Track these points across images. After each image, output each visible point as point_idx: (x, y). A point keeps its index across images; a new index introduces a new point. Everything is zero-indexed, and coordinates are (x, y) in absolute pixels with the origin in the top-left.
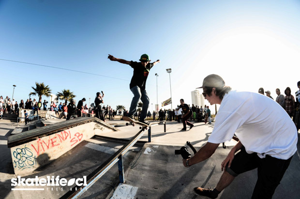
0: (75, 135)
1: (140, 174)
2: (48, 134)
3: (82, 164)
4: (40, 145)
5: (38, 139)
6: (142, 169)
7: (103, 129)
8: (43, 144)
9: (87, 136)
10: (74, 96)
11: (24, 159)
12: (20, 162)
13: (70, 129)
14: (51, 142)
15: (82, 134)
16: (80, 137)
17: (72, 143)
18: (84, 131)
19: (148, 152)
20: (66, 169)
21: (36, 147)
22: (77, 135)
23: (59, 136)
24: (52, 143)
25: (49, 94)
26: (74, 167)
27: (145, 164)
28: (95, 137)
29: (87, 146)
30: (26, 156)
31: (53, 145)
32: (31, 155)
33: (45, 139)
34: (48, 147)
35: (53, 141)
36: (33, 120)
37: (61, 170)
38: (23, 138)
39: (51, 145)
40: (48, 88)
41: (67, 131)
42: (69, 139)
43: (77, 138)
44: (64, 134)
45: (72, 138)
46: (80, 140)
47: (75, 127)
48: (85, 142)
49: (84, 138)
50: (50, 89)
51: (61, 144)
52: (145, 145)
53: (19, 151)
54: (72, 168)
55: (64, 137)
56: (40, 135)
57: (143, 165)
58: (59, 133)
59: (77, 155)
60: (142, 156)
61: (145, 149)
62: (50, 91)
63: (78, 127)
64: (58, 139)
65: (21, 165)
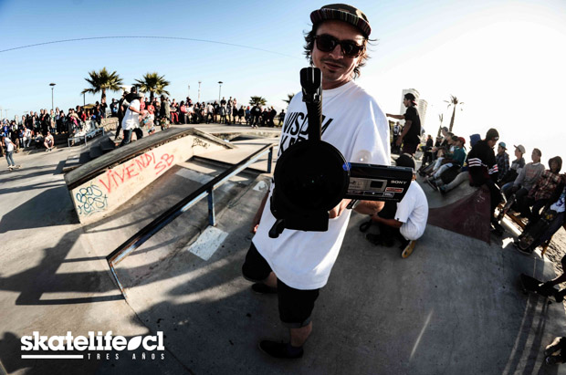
0: (162, 158)
1: (238, 217)
2: (122, 161)
3: (168, 199)
4: (111, 178)
5: (108, 171)
6: (242, 211)
7: (207, 146)
8: (116, 177)
9: (181, 158)
10: (166, 84)
11: (91, 200)
12: (87, 206)
13: (154, 150)
14: (126, 172)
15: (172, 156)
16: (169, 161)
17: (157, 170)
18: (175, 150)
19: (260, 189)
20: (146, 207)
21: (106, 182)
22: (166, 157)
23: (138, 161)
24: (129, 173)
25: (119, 86)
26: (158, 204)
27: (249, 204)
28: (194, 159)
29: (179, 173)
30: (93, 196)
31: (130, 176)
32: (100, 193)
33: (118, 168)
34: (123, 180)
35: (130, 170)
36: (94, 137)
37: (141, 210)
38: (86, 173)
39: (126, 176)
40: (117, 77)
41: (149, 153)
42: (152, 165)
43: (164, 163)
44: (145, 159)
45: (157, 163)
46: (169, 165)
47: (162, 146)
48: (177, 167)
49: (176, 161)
50: (119, 78)
51: (141, 173)
52: (260, 177)
53: (84, 192)
54: (155, 205)
55: (146, 162)
56: (110, 165)
57: (246, 206)
58: (138, 158)
59: (163, 187)
60: (249, 192)
61: (257, 183)
62: (122, 82)
63: (167, 145)
64: (136, 166)
65: (88, 210)
